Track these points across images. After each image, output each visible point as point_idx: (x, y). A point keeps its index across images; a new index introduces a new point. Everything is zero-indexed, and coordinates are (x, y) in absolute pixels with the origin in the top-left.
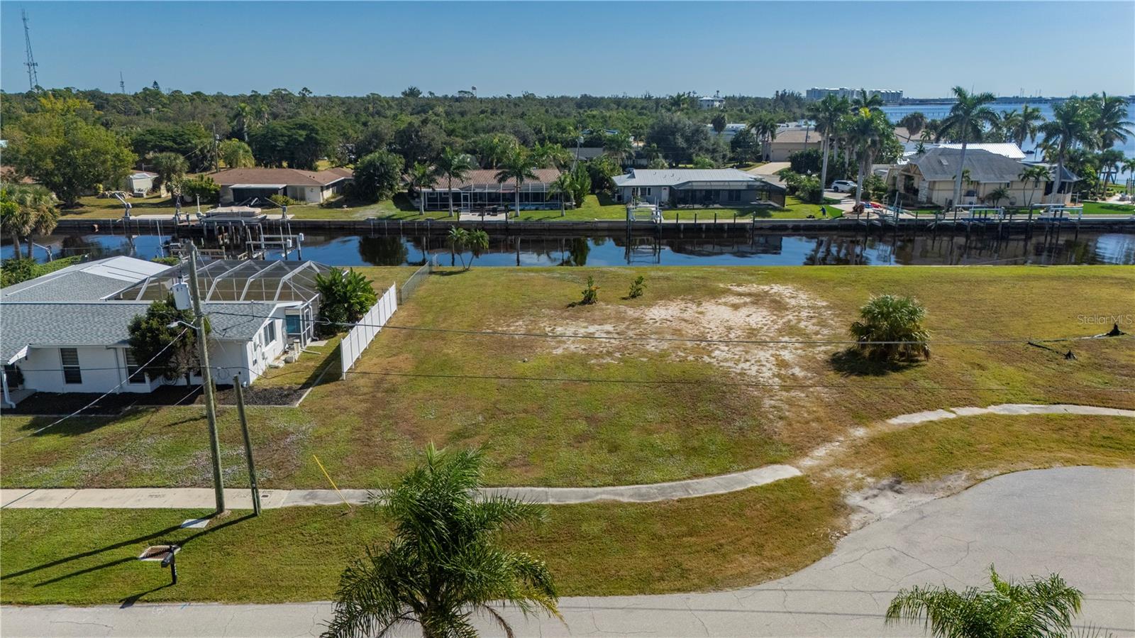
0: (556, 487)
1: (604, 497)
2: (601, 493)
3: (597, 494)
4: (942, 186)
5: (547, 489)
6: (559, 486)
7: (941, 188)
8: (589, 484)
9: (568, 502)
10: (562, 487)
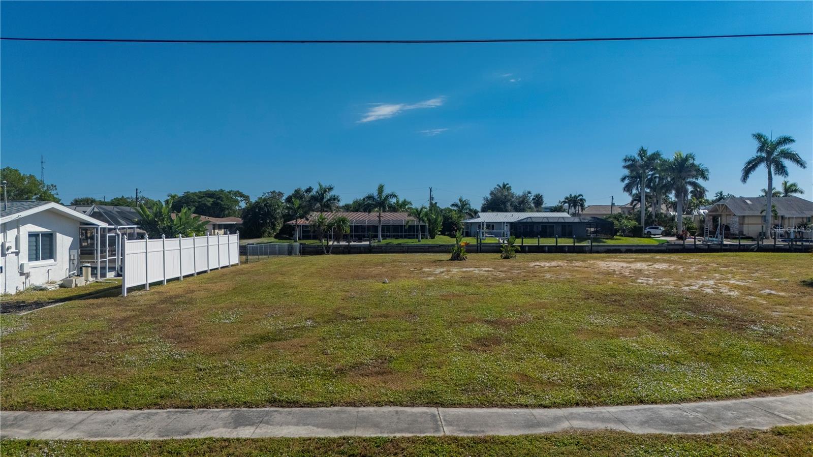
0: (453, 405)
1: (577, 424)
2: (567, 418)
3: (558, 419)
4: (751, 221)
5: (433, 410)
6: (461, 405)
7: (750, 222)
8: (532, 401)
9: (491, 433)
10: (469, 406)
